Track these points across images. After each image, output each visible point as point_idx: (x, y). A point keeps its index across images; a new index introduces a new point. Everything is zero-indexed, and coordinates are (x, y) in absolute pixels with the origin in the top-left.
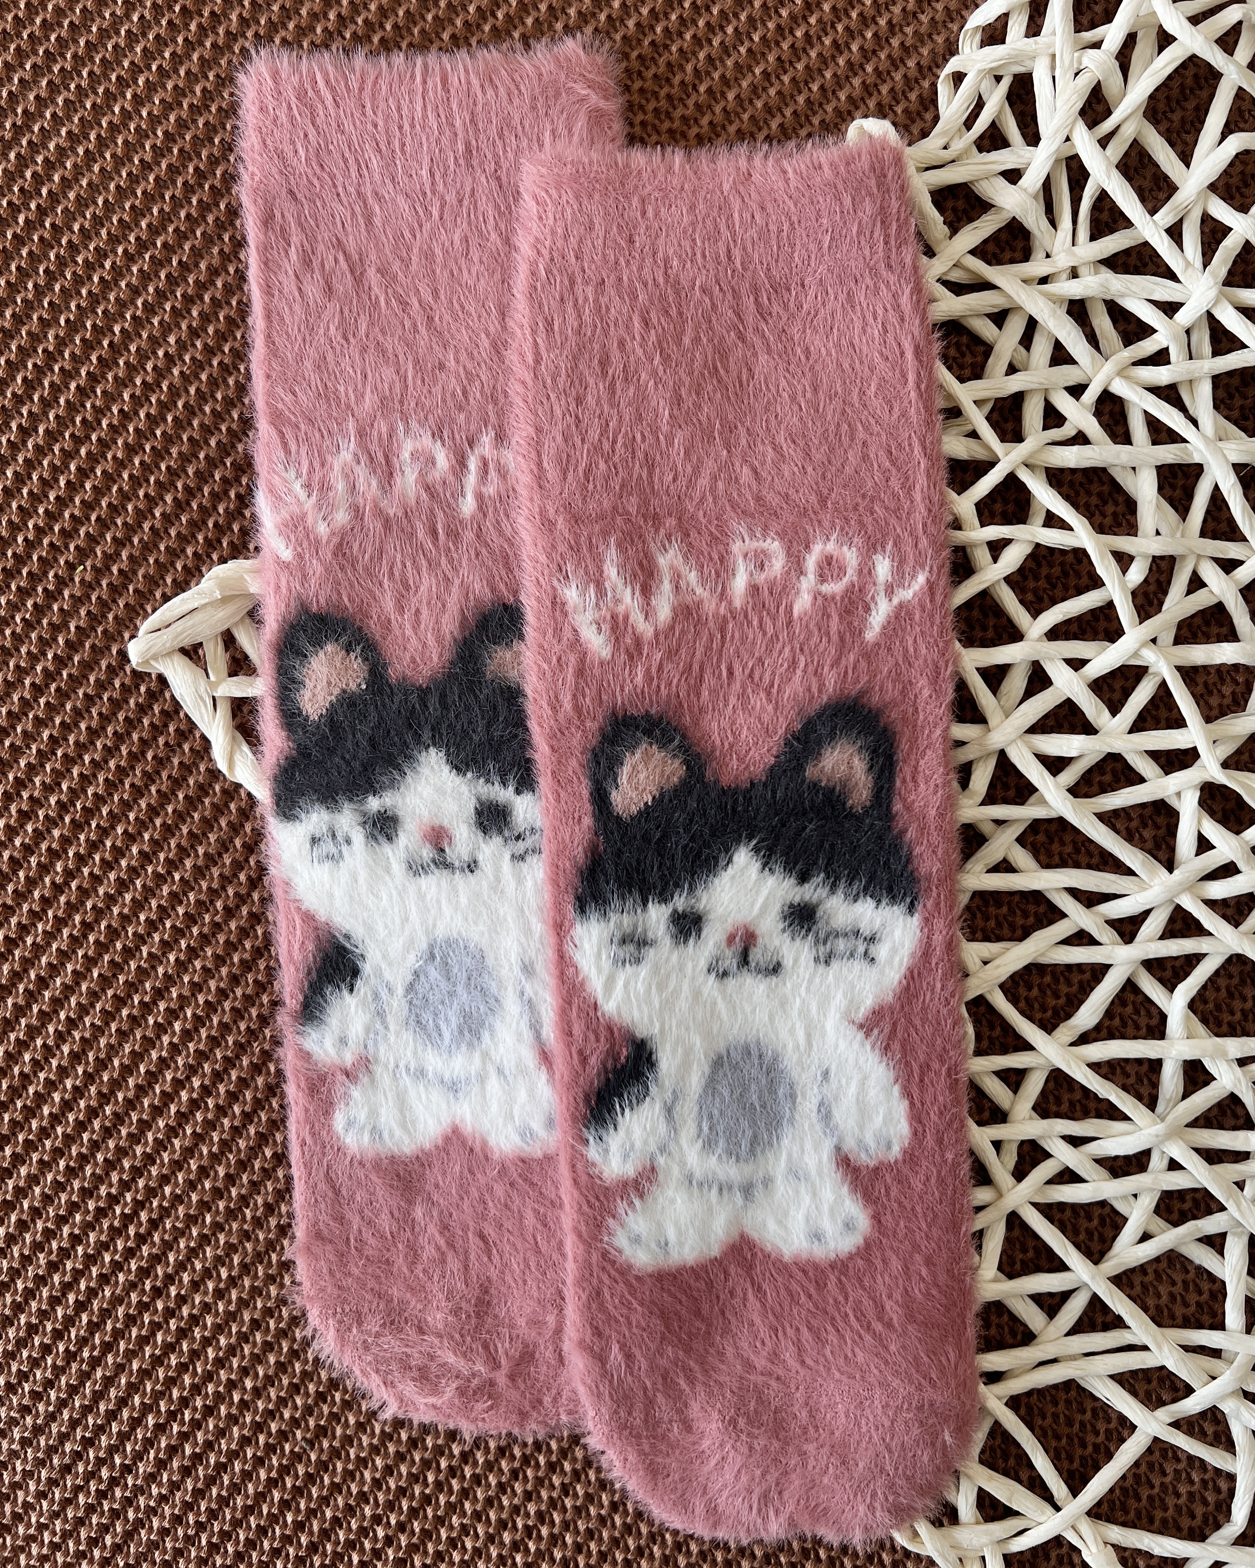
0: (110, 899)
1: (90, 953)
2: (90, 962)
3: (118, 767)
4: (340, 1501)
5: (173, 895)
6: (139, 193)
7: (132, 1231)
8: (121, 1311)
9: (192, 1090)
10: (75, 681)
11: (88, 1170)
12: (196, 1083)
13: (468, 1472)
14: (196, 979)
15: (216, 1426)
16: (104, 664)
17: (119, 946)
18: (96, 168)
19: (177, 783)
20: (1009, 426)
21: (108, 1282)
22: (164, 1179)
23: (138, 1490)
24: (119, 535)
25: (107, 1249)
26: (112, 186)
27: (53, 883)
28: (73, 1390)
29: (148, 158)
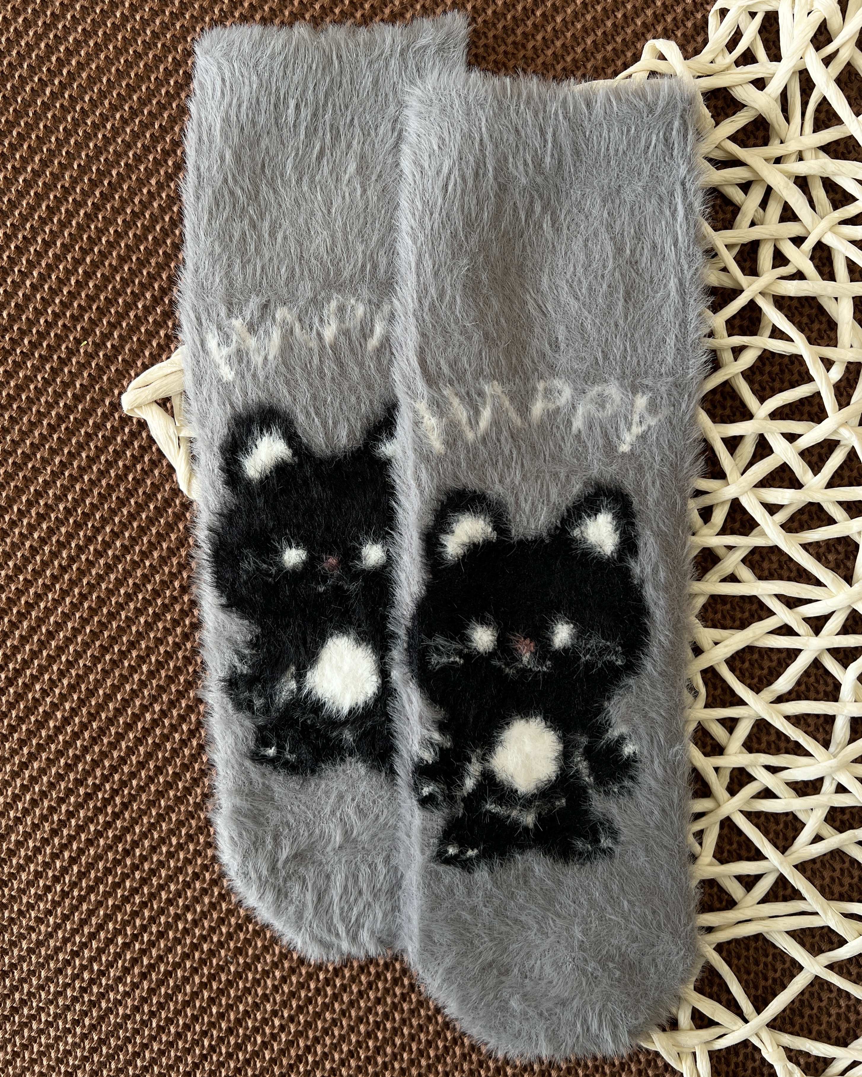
0: (100, 578)
1: (85, 615)
2: (85, 621)
3: (108, 484)
4: (250, 1000)
5: (144, 576)
6: (133, 75)
7: (109, 810)
8: (101, 865)
9: (154, 712)
10: (80, 423)
11: (80, 767)
12: (157, 708)
13: (338, 982)
14: (159, 635)
15: (166, 945)
16: (99, 412)
17: (105, 611)
18: (102, 56)
19: (149, 497)
20: (748, 264)
21: (92, 845)
22: (133, 775)
23: (109, 988)
24: (112, 320)
25: (92, 822)
26: (113, 70)
27: (60, 565)
28: (66, 918)
29: (140, 49)
